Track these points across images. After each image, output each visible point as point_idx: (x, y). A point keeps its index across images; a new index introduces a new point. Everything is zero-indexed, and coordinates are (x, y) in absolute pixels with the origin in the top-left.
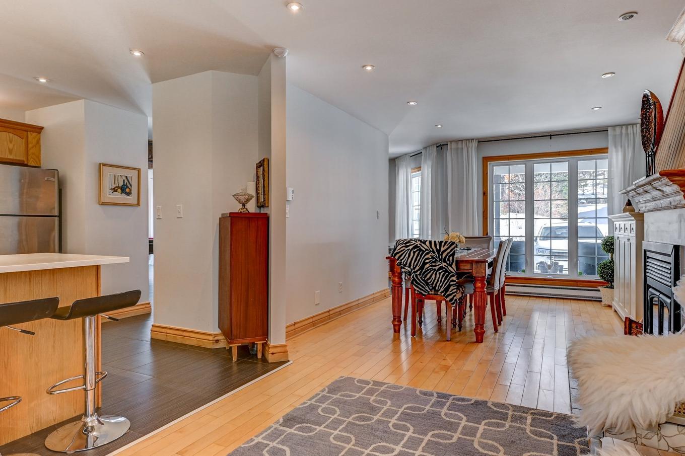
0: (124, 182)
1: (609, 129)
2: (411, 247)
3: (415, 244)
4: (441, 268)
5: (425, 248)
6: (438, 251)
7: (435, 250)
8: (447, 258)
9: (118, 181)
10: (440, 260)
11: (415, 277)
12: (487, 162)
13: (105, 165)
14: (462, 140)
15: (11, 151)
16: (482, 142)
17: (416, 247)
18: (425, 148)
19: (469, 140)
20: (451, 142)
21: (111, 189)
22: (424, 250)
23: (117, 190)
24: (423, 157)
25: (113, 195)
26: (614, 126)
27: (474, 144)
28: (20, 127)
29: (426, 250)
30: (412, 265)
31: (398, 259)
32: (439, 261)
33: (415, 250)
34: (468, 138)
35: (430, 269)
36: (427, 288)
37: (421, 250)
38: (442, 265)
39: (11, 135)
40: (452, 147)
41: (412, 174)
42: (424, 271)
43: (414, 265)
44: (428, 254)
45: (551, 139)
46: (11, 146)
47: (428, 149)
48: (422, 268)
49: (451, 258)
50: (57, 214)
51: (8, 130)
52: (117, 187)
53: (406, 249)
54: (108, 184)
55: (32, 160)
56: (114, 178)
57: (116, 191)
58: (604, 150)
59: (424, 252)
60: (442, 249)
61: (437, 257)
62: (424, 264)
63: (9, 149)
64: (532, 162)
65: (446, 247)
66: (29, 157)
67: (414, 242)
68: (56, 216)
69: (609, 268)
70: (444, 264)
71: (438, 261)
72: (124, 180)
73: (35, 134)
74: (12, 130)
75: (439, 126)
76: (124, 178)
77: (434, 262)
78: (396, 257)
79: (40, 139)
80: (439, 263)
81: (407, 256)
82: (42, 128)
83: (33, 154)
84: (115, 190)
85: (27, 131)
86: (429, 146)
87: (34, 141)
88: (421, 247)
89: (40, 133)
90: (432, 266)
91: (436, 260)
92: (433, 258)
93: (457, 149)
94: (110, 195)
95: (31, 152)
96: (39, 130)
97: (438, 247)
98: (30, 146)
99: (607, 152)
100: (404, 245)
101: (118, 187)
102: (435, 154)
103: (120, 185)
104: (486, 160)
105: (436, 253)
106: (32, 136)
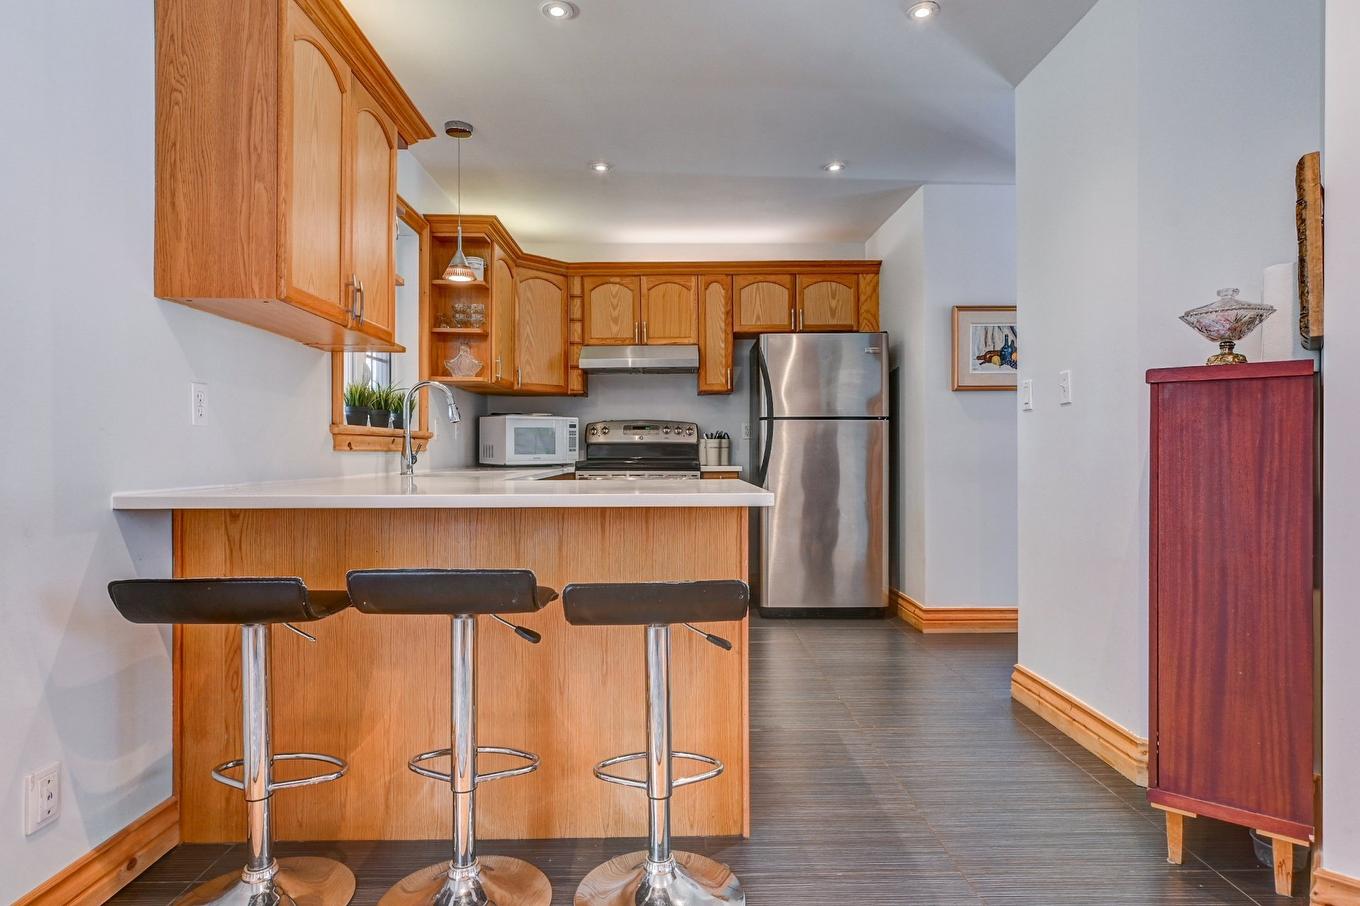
0: (1006, 340)
9: (993, 339)
13: (961, 308)
15: (833, 313)
21: (979, 358)
23: (991, 357)
25: (983, 369)
28: (845, 269)
39: (834, 284)
46: (834, 303)
50: (886, 413)
51: (829, 277)
52: (990, 352)
54: (972, 346)
55: (865, 321)
56: (983, 332)
57: (990, 361)
63: (831, 309)
66: (861, 319)
68: (883, 418)
72: (1006, 336)
73: (869, 277)
74: (834, 277)
76: (1007, 331)
79: (878, 283)
82: (879, 263)
83: (868, 311)
84: (986, 359)
85: (858, 274)
87: (869, 290)
89: (877, 273)
94: (974, 369)
95: (863, 309)
96: (875, 267)
98: (862, 298)
101: (993, 353)
103: (998, 348)
106: (865, 281)
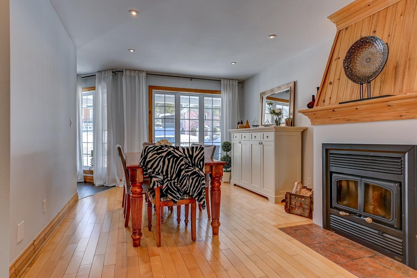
1: (222, 80)
2: (164, 154)
3: (167, 150)
4: (195, 173)
5: (179, 155)
6: (191, 157)
7: (187, 155)
8: (199, 163)
10: (193, 165)
11: (169, 185)
12: (152, 89)
14: (135, 70)
16: (150, 74)
17: (170, 153)
18: (100, 72)
19: (140, 71)
20: (126, 70)
22: (179, 156)
24: (97, 80)
26: (224, 79)
27: (144, 74)
29: (181, 156)
30: (169, 173)
31: (151, 168)
32: (192, 167)
33: (169, 157)
34: (140, 70)
35: (186, 175)
36: (178, 195)
37: (174, 156)
38: (195, 170)
40: (127, 74)
41: (83, 93)
42: (181, 177)
43: (171, 173)
44: (182, 160)
45: (191, 80)
47: (103, 73)
48: (178, 175)
49: (201, 163)
53: (158, 156)
58: (218, 92)
59: (178, 158)
60: (195, 155)
61: (189, 163)
62: (180, 170)
64: (180, 94)
65: (197, 152)
67: (166, 149)
69: (227, 161)
70: (197, 169)
71: (190, 166)
75: (132, 51)
77: (187, 168)
78: (149, 166)
80: (192, 168)
81: (161, 163)
86: (104, 71)
88: (175, 153)
90: (186, 172)
91: (189, 166)
92: (186, 164)
93: (130, 76)
97: (191, 153)
99: (221, 94)
100: (155, 152)
102: (111, 77)
104: (151, 88)
105: (189, 159)
